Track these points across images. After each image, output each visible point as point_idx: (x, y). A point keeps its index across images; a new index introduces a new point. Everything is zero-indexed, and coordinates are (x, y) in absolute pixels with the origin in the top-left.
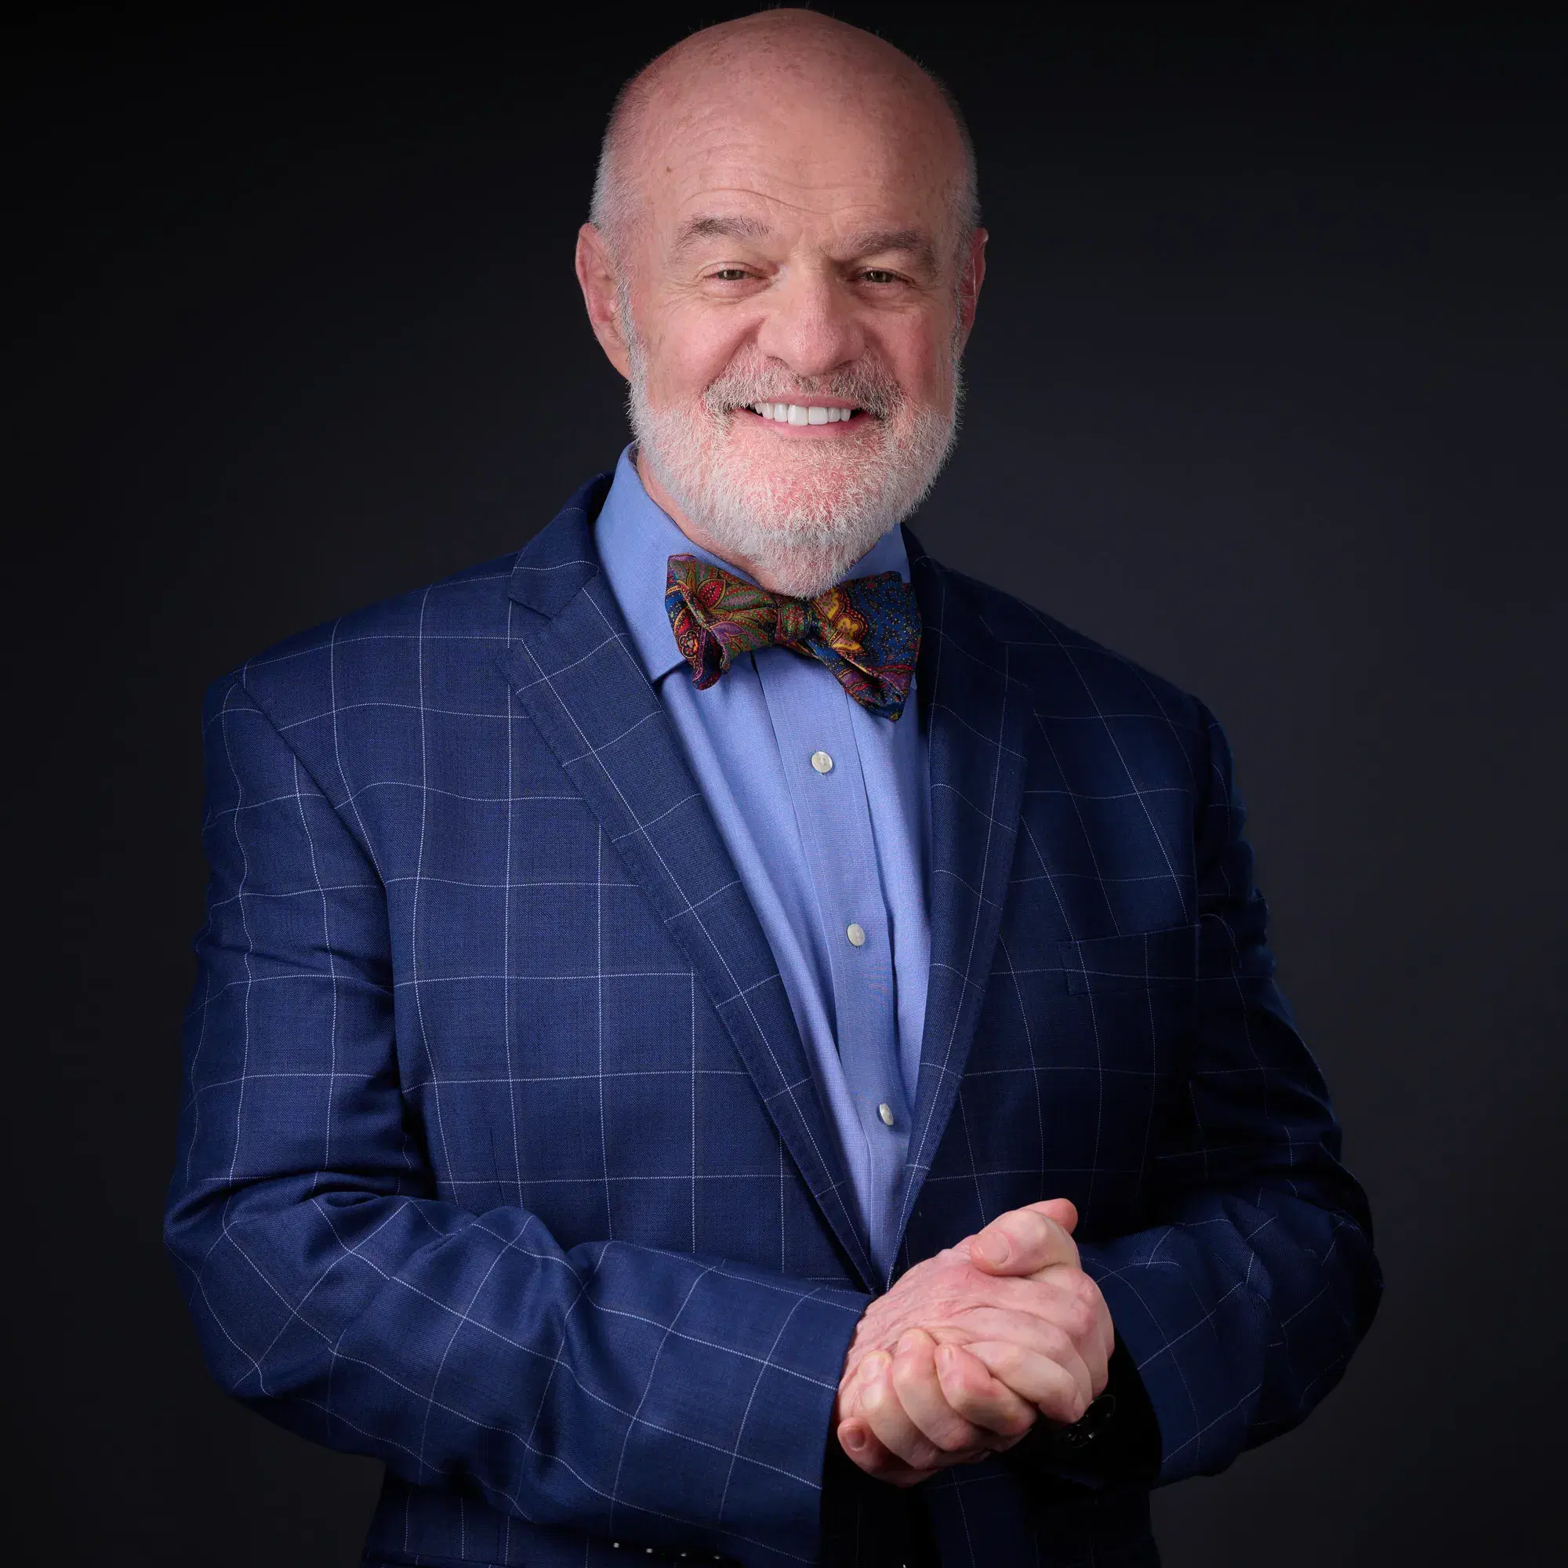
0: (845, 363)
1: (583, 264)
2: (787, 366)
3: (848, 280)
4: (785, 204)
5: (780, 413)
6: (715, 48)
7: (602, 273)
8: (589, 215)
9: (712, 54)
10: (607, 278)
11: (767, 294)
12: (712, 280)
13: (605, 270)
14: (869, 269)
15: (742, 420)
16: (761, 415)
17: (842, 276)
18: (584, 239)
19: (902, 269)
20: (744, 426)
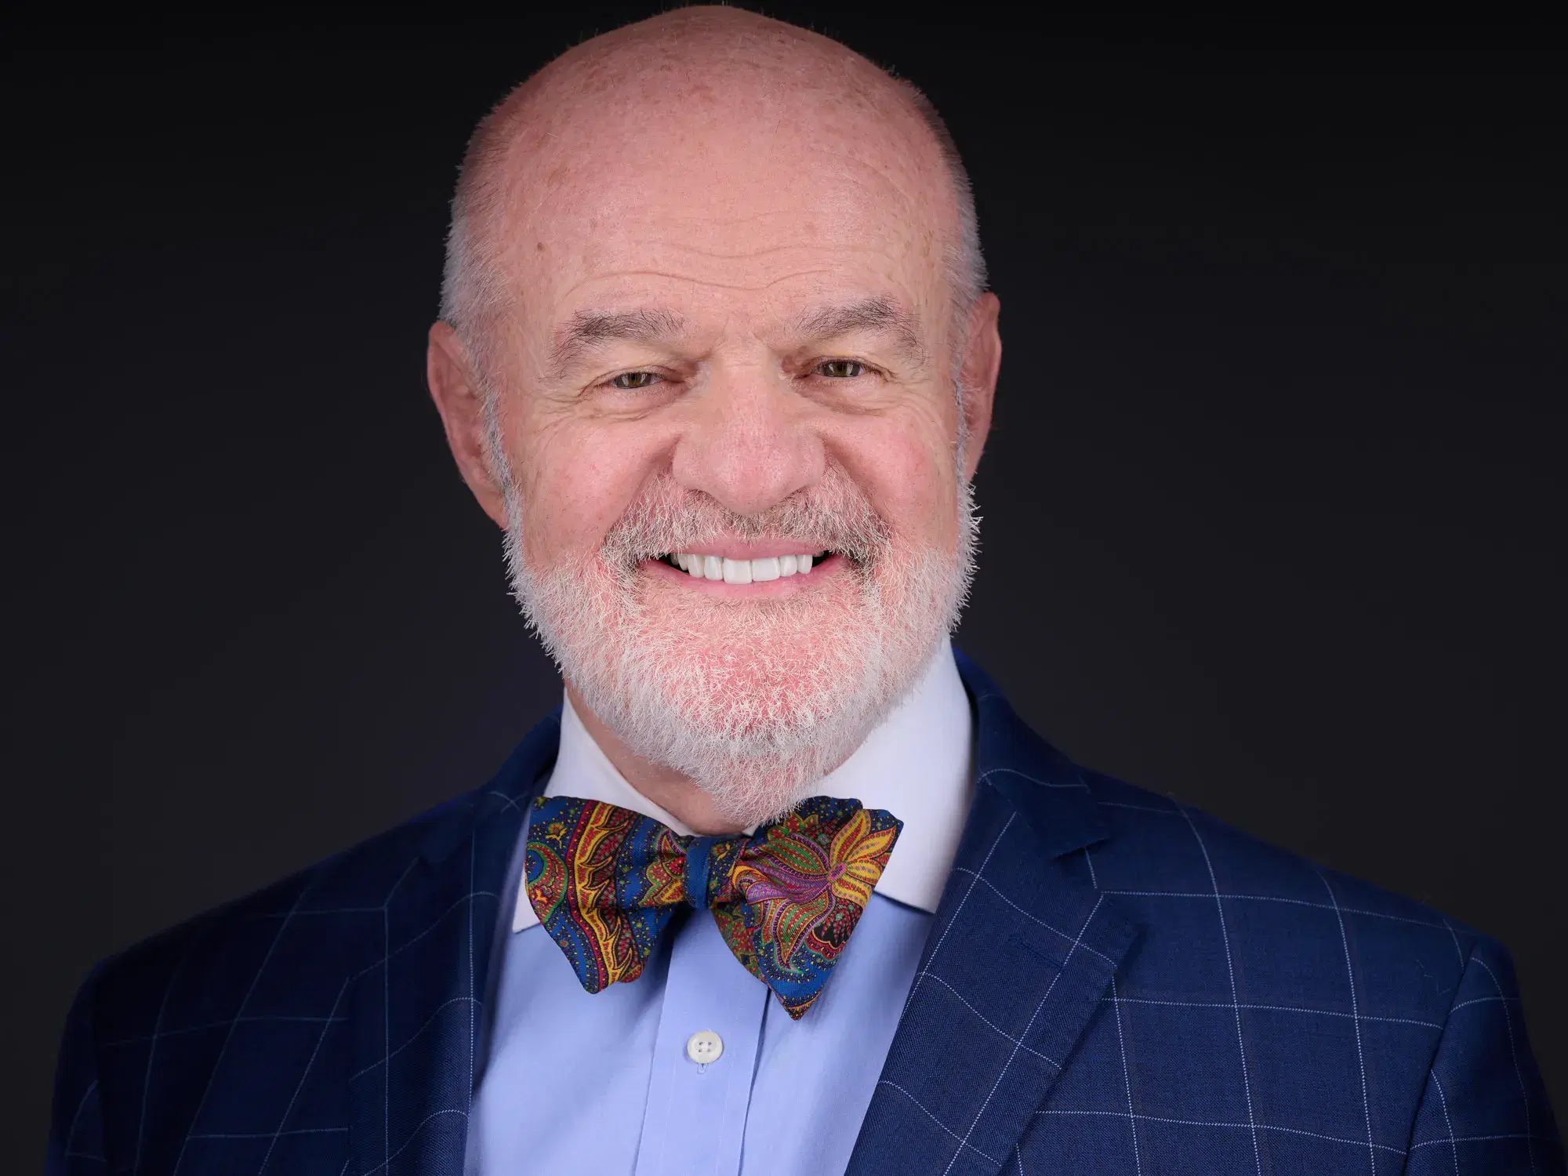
0: (799, 491)
1: (439, 378)
2: (716, 504)
3: (795, 378)
4: (701, 283)
5: (713, 568)
6: (596, 67)
7: (463, 390)
8: (439, 308)
9: (591, 76)
10: (471, 396)
11: (684, 404)
12: (606, 389)
13: (468, 387)
14: (825, 359)
15: (657, 580)
16: (687, 571)
17: (787, 372)
18: (437, 345)
19: (871, 354)
20: (660, 587)
